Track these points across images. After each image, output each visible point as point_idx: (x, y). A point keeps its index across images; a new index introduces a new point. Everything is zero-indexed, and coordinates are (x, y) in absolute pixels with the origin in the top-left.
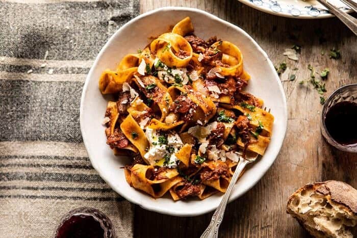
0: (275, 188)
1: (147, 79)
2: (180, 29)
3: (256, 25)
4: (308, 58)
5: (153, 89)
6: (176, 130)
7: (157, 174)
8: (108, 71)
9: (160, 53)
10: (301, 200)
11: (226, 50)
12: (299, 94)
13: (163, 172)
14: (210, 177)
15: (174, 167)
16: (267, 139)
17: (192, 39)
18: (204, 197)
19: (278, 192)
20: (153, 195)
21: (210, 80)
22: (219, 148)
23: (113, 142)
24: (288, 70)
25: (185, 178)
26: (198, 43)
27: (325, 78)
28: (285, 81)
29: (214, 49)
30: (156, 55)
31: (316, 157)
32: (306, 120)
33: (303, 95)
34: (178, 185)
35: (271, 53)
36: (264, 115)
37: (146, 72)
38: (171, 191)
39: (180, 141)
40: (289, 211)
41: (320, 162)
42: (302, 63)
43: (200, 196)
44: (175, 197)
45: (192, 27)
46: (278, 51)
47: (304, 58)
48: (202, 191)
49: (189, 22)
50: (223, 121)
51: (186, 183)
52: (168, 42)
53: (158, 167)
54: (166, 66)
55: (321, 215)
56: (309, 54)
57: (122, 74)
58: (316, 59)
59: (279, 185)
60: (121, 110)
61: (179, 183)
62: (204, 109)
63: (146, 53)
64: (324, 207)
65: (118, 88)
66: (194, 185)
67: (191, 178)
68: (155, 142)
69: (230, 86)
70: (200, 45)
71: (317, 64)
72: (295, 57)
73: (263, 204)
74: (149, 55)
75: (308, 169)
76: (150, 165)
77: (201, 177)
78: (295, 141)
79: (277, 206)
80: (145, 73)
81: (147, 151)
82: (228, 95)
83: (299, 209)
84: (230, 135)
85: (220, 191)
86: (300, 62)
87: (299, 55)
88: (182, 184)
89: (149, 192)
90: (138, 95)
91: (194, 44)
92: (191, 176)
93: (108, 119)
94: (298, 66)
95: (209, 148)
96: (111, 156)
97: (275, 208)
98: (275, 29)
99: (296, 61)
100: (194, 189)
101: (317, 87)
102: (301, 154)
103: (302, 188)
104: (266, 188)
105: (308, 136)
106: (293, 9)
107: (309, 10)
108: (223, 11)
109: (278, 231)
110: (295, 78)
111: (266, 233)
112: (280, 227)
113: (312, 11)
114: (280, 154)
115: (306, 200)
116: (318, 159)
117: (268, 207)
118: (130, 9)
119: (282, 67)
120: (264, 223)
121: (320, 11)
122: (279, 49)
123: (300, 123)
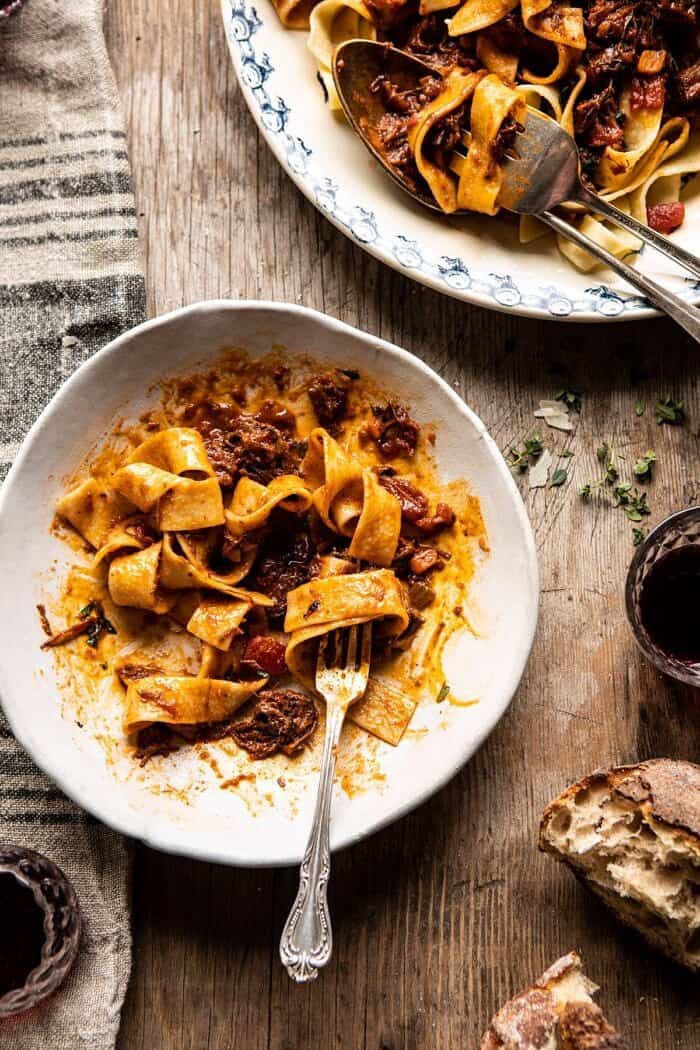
0: (514, 780)
3: (460, 336)
4: (599, 423)
10: (575, 816)
12: (576, 525)
19: (520, 790)
24: (546, 459)
27: (645, 478)
28: (537, 487)
31: (622, 692)
32: (595, 591)
33: (588, 526)
35: (501, 412)
40: (546, 847)
41: (634, 707)
42: (584, 437)
46: (519, 407)
47: (588, 424)
55: (628, 854)
56: (602, 413)
58: (620, 427)
59: (524, 769)
64: (636, 835)
71: (625, 439)
72: (564, 423)
73: (480, 825)
75: (601, 724)
78: (566, 648)
79: (519, 826)
83: (568, 841)
86: (578, 434)
87: (575, 416)
94: (576, 445)
97: (512, 833)
98: (510, 346)
99: (568, 432)
101: (624, 502)
102: (580, 686)
103: (578, 785)
104: (488, 780)
105: (601, 635)
106: (553, 296)
107: (597, 297)
108: (369, 303)
109: (520, 895)
110: (565, 479)
111: (490, 901)
112: (525, 883)
113: (604, 299)
114: (527, 687)
115: (587, 817)
116: (628, 698)
117: (493, 831)
118: (119, 304)
119: (531, 450)
120: (484, 874)
121: (624, 302)
122: (523, 400)
123: (581, 600)
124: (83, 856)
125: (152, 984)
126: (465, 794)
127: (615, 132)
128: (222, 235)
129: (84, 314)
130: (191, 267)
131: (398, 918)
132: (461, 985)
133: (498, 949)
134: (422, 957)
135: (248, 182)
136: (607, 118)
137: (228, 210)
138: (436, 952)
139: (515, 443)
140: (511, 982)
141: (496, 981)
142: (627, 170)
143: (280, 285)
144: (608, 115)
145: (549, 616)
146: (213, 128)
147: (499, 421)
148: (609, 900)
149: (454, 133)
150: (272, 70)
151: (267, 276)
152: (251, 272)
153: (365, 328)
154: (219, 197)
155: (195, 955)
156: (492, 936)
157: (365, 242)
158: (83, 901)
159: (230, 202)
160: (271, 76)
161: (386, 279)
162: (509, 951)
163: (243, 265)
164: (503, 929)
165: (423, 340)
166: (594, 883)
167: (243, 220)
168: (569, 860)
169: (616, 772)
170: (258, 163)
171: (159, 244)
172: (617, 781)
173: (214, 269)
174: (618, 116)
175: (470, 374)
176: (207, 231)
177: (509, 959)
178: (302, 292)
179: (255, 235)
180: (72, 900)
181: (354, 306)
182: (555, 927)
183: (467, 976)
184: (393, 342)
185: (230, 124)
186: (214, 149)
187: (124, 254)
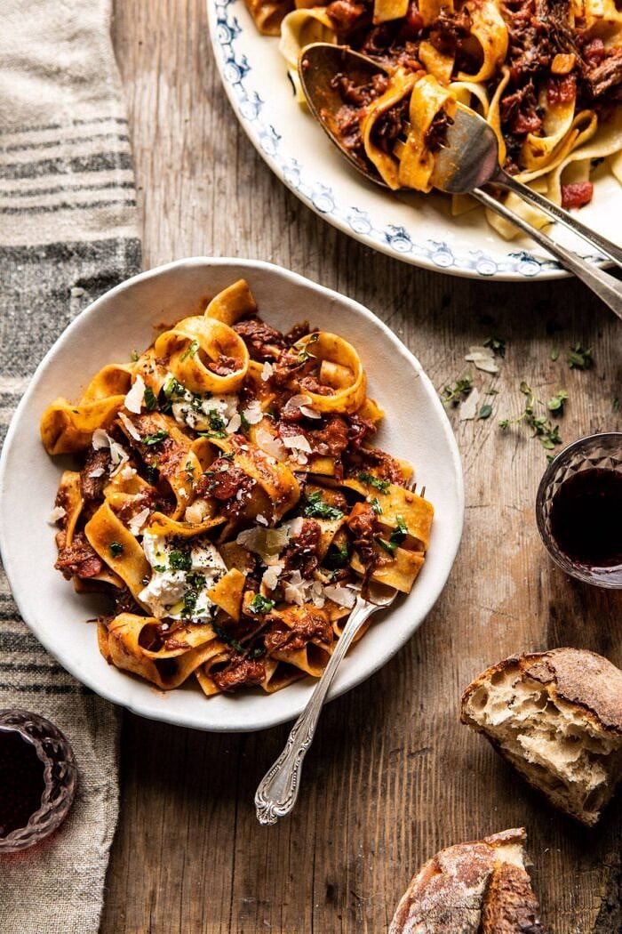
0: (443, 665)
1: (147, 422)
2: (225, 307)
3: (404, 292)
4: (520, 367)
5: (160, 444)
6: (211, 537)
7: (168, 636)
8: (61, 404)
9: (176, 363)
10: (491, 694)
11: (329, 352)
12: (499, 451)
13: (181, 631)
14: (286, 643)
15: (206, 621)
16: (417, 556)
17: (252, 328)
18: (276, 687)
19: (447, 673)
20: (159, 682)
21: (288, 422)
22: (309, 577)
23: (68, 565)
24: (475, 396)
25: (230, 646)
26: (266, 339)
27: (558, 413)
28: (467, 420)
29: (299, 352)
30: (168, 368)
31: (536, 592)
32: (515, 507)
33: (509, 453)
34: (214, 661)
35: (438, 356)
36: (409, 502)
37: (145, 405)
38: (198, 676)
39: (218, 562)
40: (467, 720)
41: (545, 605)
42: (507, 378)
43: (265, 686)
44: (207, 687)
45: (253, 302)
46: (453, 352)
47: (511, 367)
48: (269, 674)
49: (245, 290)
50: (318, 515)
51: (232, 657)
52: (193, 338)
53: (170, 621)
54: (188, 392)
55: (535, 727)
56: (522, 360)
57: (88, 413)
58: (538, 370)
59: (452, 656)
60: (88, 491)
61: (216, 656)
62: (271, 491)
63: (146, 362)
64: (543, 711)
65: (84, 442)
66: (251, 661)
67: (244, 646)
68: (162, 565)
69: (334, 435)
70: (271, 342)
71: (541, 380)
72: (491, 366)
73: (414, 702)
74: (154, 367)
75: (517, 619)
76: (151, 615)
77: (267, 643)
78: (489, 555)
79: (446, 703)
80: (142, 408)
81: (146, 585)
82: (328, 456)
83: (485, 714)
84: (333, 547)
85: (309, 675)
86: (502, 375)
87: (500, 360)
88: (224, 658)
89: (149, 677)
90: (126, 457)
91: (255, 339)
92: (244, 639)
93: (61, 512)
94: (499, 384)
95: (285, 578)
96: (67, 596)
97: (441, 710)
98: (446, 301)
99: (494, 374)
100: (249, 671)
101: (540, 433)
102: (501, 586)
103: (494, 668)
104: (421, 665)
105: (519, 544)
106: (481, 259)
107: (518, 260)
108: (329, 263)
109: (445, 762)
110: (491, 413)
111: (421, 766)
112: (450, 751)
113: (524, 262)
114: (455, 587)
115: (502, 695)
116: (540, 598)
117: (425, 707)
118: (119, 261)
119: (463, 388)
120: (416, 743)
121: (540, 264)
122: (456, 346)
123: (502, 515)
124: (80, 720)
125: (136, 829)
126: (402, 675)
127: (534, 121)
128: (206, 205)
129: (90, 270)
130: (180, 233)
131: (343, 778)
132: (395, 836)
133: (426, 806)
134: (363, 811)
135: (228, 161)
136: (528, 110)
137: (211, 186)
138: (374, 808)
139: (449, 382)
140: (437, 834)
141: (425, 833)
142: (545, 153)
143: (254, 249)
144: (529, 107)
145: (475, 528)
146: (201, 117)
147: (436, 363)
148: (521, 767)
149: (396, 124)
150: (249, 69)
151: (243, 241)
152: (230, 236)
153: (325, 284)
154: (205, 174)
155: (172, 805)
156: (422, 795)
157: (324, 212)
158: (79, 758)
159: (214, 178)
160: (248, 74)
161: (344, 243)
162: (435, 807)
163: (223, 230)
164: (431, 790)
165: (374, 295)
166: (507, 751)
167: (224, 193)
168: (487, 731)
169: (528, 658)
170: (238, 146)
171: (154, 213)
172: (528, 666)
173: (199, 235)
174: (537, 108)
175: (412, 324)
176: (194, 204)
177: (436, 815)
178: (272, 253)
179: (234, 206)
180: (69, 756)
181: (316, 266)
182: (475, 788)
183: (400, 829)
184: (348, 296)
185: (215, 114)
186: (201, 135)
187: (124, 220)
